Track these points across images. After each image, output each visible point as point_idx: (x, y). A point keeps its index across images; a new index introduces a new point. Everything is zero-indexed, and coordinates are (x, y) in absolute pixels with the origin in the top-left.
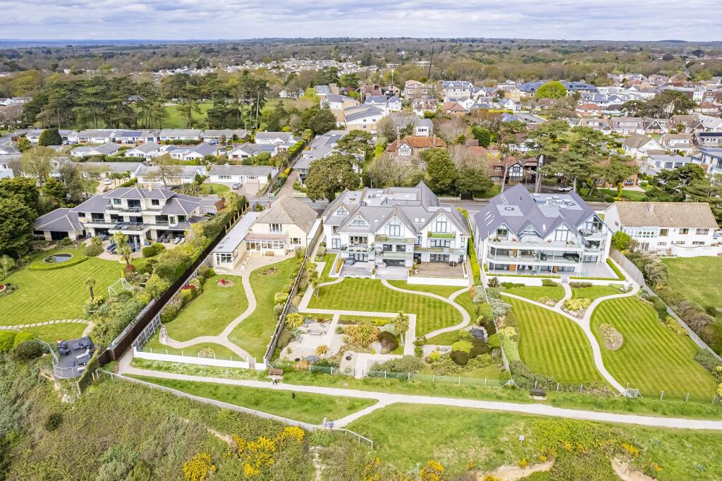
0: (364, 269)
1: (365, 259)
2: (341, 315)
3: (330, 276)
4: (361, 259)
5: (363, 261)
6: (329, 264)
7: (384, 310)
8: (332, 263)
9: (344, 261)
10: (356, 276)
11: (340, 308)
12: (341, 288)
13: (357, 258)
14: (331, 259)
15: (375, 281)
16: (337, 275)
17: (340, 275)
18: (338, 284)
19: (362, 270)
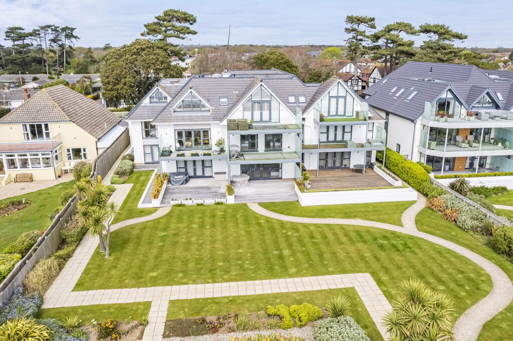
0: (208, 188)
1: (208, 172)
2: (172, 303)
3: (141, 205)
4: (199, 173)
5: (203, 177)
6: (138, 185)
7: (284, 272)
8: (144, 184)
9: (169, 178)
10: (196, 202)
11: (169, 278)
12: (165, 229)
13: (191, 173)
14: (142, 178)
15: (236, 208)
16: (156, 203)
17: (162, 202)
18: (158, 221)
19: (205, 191)
